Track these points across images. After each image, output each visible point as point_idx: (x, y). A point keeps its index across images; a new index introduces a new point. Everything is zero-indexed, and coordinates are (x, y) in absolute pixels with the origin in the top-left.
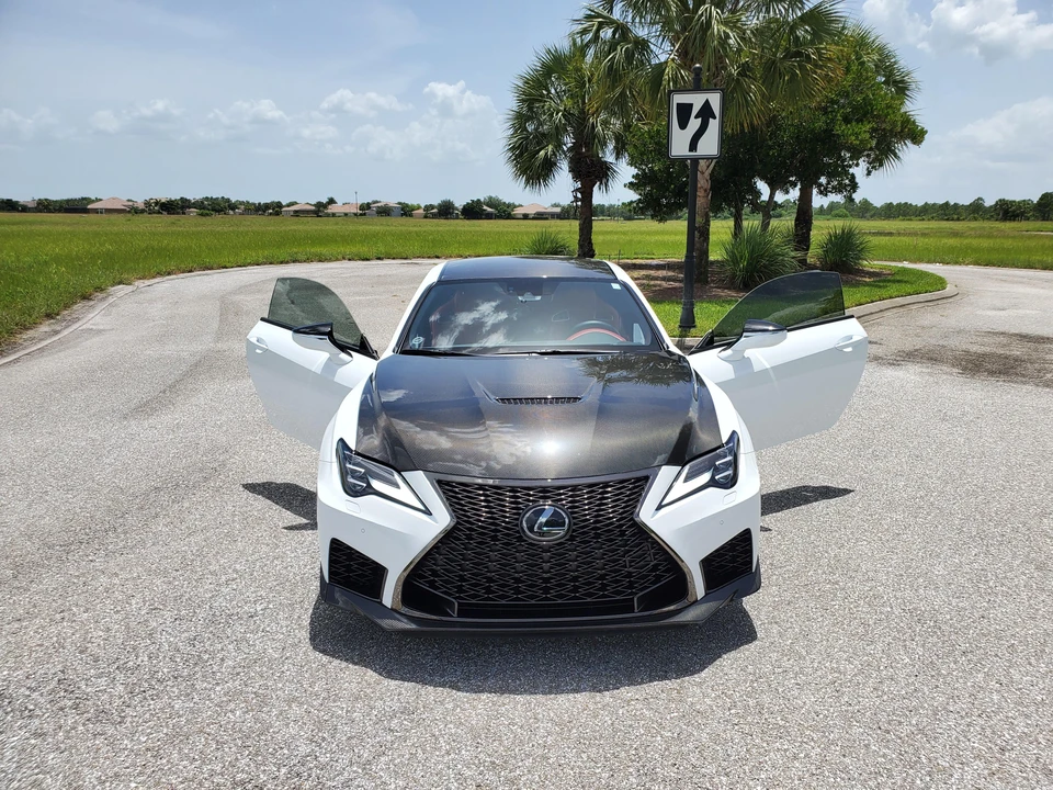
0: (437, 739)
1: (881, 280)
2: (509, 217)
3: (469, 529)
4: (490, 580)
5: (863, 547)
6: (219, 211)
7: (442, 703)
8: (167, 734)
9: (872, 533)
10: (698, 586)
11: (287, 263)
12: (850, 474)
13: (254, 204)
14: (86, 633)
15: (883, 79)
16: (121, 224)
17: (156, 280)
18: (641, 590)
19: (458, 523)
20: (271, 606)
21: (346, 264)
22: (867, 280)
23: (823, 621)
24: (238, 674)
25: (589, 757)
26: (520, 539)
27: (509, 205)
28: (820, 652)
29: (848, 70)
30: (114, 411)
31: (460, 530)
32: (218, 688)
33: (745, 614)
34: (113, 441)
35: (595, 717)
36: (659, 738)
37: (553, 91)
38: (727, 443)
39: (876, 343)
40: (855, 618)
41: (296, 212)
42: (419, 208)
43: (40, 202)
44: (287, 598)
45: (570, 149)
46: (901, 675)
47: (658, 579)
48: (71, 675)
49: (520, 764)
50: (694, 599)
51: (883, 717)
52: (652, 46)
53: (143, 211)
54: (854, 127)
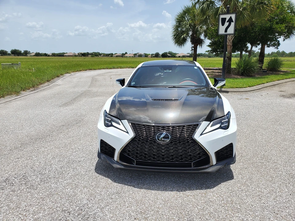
0: (125, 203)
1: (286, 73)
2: (175, 57)
3: (139, 138)
4: (146, 154)
5: (274, 152)
6: (96, 56)
7: (129, 191)
8: (47, 194)
9: (277, 148)
10: (214, 160)
11: (112, 69)
12: (271, 129)
13: (106, 54)
14: (34, 163)
15: (290, 11)
16: (71, 59)
17: (77, 73)
18: (194, 160)
19: (136, 136)
20: (86, 159)
21: (128, 69)
22: (282, 73)
23: (257, 175)
24: (72, 178)
25: (172, 213)
26: (155, 142)
27: (175, 54)
28: (255, 185)
29: (278, 8)
30: (58, 105)
31: (136, 138)
32: (65, 182)
33: (231, 171)
34: (55, 112)
35: (176, 200)
36: (196, 209)
37: (186, 19)
38: (226, 115)
39: (283, 91)
40: (269, 175)
41: (117, 56)
42: (150, 55)
43: (53, 54)
44: (91, 157)
45: (191, 35)
46: (284, 195)
47: (200, 157)
48: (27, 175)
49: (150, 213)
50: (212, 165)
51: (276, 209)
52: (216, 3)
53: (77, 56)
54: (280, 25)
